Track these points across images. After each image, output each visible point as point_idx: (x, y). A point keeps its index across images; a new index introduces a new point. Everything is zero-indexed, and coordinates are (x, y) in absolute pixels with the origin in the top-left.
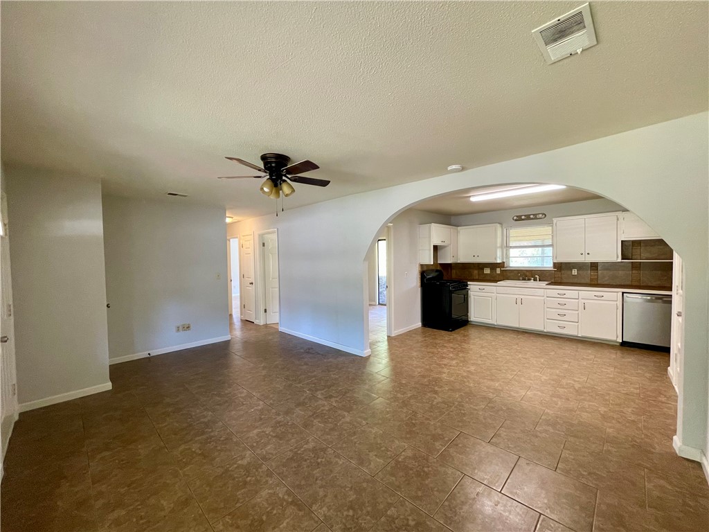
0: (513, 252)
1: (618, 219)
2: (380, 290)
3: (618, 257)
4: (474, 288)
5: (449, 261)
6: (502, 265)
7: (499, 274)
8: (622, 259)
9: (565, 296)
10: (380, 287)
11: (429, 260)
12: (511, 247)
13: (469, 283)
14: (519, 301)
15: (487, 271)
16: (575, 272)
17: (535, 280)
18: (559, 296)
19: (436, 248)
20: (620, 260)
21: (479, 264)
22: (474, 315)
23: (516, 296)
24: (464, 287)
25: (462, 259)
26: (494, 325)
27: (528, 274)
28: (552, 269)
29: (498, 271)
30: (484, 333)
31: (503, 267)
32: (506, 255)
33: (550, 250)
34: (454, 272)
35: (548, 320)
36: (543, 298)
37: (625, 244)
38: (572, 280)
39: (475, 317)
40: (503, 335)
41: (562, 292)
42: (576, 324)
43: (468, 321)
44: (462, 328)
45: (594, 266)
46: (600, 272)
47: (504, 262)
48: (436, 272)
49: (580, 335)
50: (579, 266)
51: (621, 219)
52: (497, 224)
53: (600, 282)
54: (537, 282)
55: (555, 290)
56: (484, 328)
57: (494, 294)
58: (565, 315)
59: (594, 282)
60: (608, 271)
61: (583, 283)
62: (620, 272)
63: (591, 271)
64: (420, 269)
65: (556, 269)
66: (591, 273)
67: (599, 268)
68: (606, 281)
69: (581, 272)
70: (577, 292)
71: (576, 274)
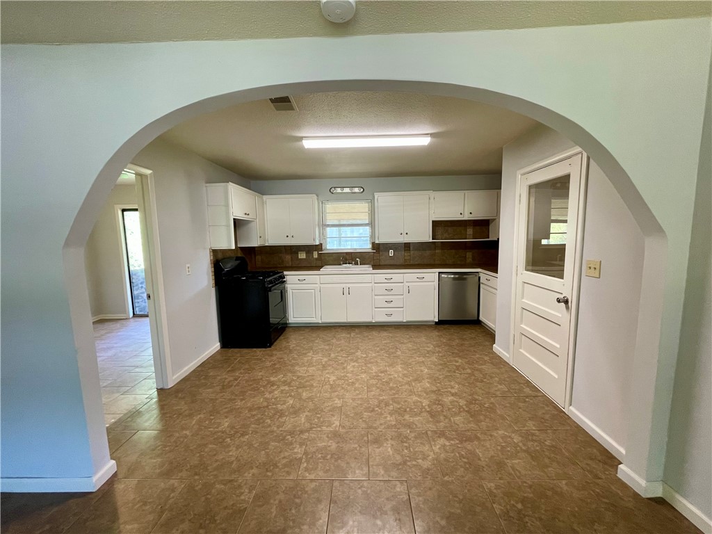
0: (330, 232)
1: (429, 199)
2: (135, 293)
3: (429, 237)
4: (293, 279)
5: (254, 244)
6: (319, 247)
7: (316, 259)
8: (434, 239)
9: (392, 281)
10: (134, 289)
11: (227, 242)
12: (328, 226)
13: (285, 273)
14: (346, 292)
15: (302, 255)
16: (391, 253)
17: (356, 264)
18: (386, 281)
19: (237, 223)
22: (296, 315)
23: (344, 286)
24: (281, 280)
25: (272, 241)
26: (319, 323)
27: (348, 257)
28: (370, 250)
29: (315, 255)
30: (313, 339)
31: (321, 250)
32: (323, 235)
33: (368, 229)
34: (259, 258)
35: (376, 309)
36: (370, 285)
37: (436, 224)
38: (392, 262)
39: (294, 318)
40: (334, 337)
41: (388, 276)
42: (402, 309)
43: (286, 324)
44: (281, 337)
45: (407, 246)
46: (412, 252)
47: (321, 244)
48: (236, 260)
49: (405, 321)
50: (395, 246)
51: (432, 199)
52: (315, 195)
53: (412, 262)
54: (359, 266)
55: (382, 275)
56: (307, 330)
57: (317, 285)
58: (392, 301)
59: (407, 263)
60: (418, 251)
61: (398, 264)
62: (427, 251)
63: (405, 252)
64: (212, 257)
65: (375, 251)
66: (406, 254)
67: (411, 248)
68: (417, 261)
69: (396, 253)
70: (403, 275)
71: (392, 255)
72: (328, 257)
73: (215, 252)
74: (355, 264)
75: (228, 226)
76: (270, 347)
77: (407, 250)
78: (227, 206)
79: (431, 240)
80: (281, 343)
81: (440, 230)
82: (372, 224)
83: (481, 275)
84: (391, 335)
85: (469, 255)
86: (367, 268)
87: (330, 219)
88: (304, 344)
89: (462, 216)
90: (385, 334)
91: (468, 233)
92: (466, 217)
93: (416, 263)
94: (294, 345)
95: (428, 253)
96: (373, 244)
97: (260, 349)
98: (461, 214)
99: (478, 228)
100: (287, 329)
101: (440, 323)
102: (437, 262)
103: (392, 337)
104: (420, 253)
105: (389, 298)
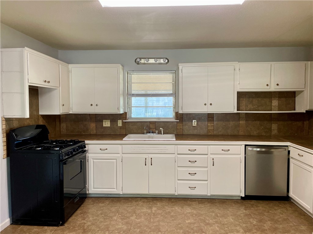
3: (234, 109)
4: (94, 149)
5: (56, 111)
6: (123, 116)
7: (120, 128)
9: (195, 152)
11: (21, 111)
13: (86, 142)
14: (149, 162)
16: (195, 123)
17: (160, 133)
18: (190, 152)
21: (96, 116)
22: (94, 185)
23: (146, 156)
24: (82, 149)
25: (76, 108)
27: (151, 126)
28: (174, 120)
29: (120, 123)
30: (111, 215)
31: (126, 119)
32: (128, 104)
33: (171, 99)
34: (64, 125)
35: (179, 182)
36: (173, 156)
37: (241, 95)
38: (195, 132)
39: (94, 188)
40: (135, 213)
42: (206, 182)
43: (86, 194)
44: (79, 212)
45: (210, 117)
46: (215, 123)
47: (126, 113)
48: (36, 129)
49: (209, 195)
50: (198, 117)
51: (237, 69)
52: (120, 65)
53: (215, 133)
54: (162, 135)
55: (186, 146)
56: (107, 202)
57: (119, 155)
58: (196, 174)
59: (210, 133)
60: (222, 122)
61: (202, 134)
62: (231, 122)
63: (209, 122)
64: (4, 127)
65: (178, 121)
66: (209, 124)
67: (215, 119)
68: (221, 131)
69: (199, 123)
70: (207, 146)
71: (196, 125)
72: (132, 126)
73: (8, 121)
74: (158, 133)
75: (23, 93)
76: (62, 225)
77: (211, 121)
78: (22, 72)
79: (236, 111)
80: (76, 220)
81: (244, 102)
82: (175, 94)
83: (291, 149)
84: (195, 212)
85: (274, 126)
86: (171, 138)
87: (135, 89)
88: (101, 222)
89: (268, 87)
90: (188, 210)
91: (273, 105)
92: (273, 88)
93: (220, 133)
94: (89, 223)
95: (232, 123)
96: (177, 114)
97: (51, 228)
98: (267, 85)
99: (283, 99)
100: (87, 200)
101: (247, 198)
102: (241, 133)
103: (196, 215)
104: (224, 124)
105: (192, 170)
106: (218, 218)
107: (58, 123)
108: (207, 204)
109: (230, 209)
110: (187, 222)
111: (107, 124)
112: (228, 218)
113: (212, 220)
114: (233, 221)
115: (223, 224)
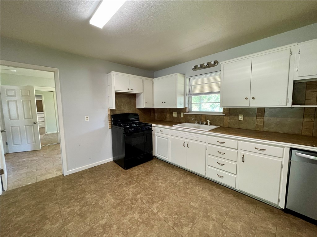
0: (194, 99)
1: (291, 54)
3: (287, 102)
4: (157, 130)
5: (142, 107)
6: (184, 110)
7: (182, 118)
8: (293, 104)
9: (224, 145)
12: (194, 94)
13: (153, 125)
14: (186, 145)
16: (241, 118)
17: (207, 124)
20: (290, 105)
21: (170, 109)
22: (158, 152)
23: (185, 140)
25: (157, 105)
26: (170, 162)
27: (202, 118)
28: (221, 114)
29: (182, 115)
31: (186, 112)
32: (189, 102)
35: (209, 167)
36: (205, 144)
38: (242, 126)
39: (158, 154)
41: (222, 140)
42: (235, 176)
45: (260, 112)
46: (266, 118)
47: (186, 108)
49: (237, 189)
52: (177, 73)
53: (265, 129)
54: (208, 126)
57: (169, 136)
58: (224, 165)
59: (259, 129)
60: (276, 118)
61: (248, 129)
62: (289, 119)
63: (257, 118)
64: (110, 113)
65: (225, 115)
66: (258, 120)
67: (266, 114)
68: (273, 128)
69: (246, 118)
70: (237, 141)
71: (242, 120)
72: (189, 117)
73: (112, 110)
75: (112, 96)
77: (260, 116)
93: (272, 130)
96: (224, 108)
101: (286, 211)
102: (305, 133)
103: (206, 202)
104: (278, 120)
105: (222, 161)
106: (225, 217)
107: (152, 114)
108: (230, 197)
109: (251, 215)
110: (192, 204)
111: (175, 115)
112: (236, 223)
113: (217, 215)
114: (239, 229)
115: (223, 227)
